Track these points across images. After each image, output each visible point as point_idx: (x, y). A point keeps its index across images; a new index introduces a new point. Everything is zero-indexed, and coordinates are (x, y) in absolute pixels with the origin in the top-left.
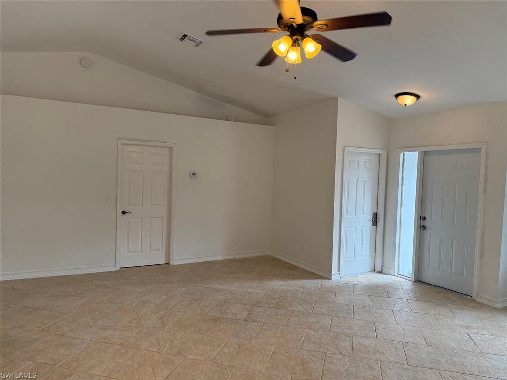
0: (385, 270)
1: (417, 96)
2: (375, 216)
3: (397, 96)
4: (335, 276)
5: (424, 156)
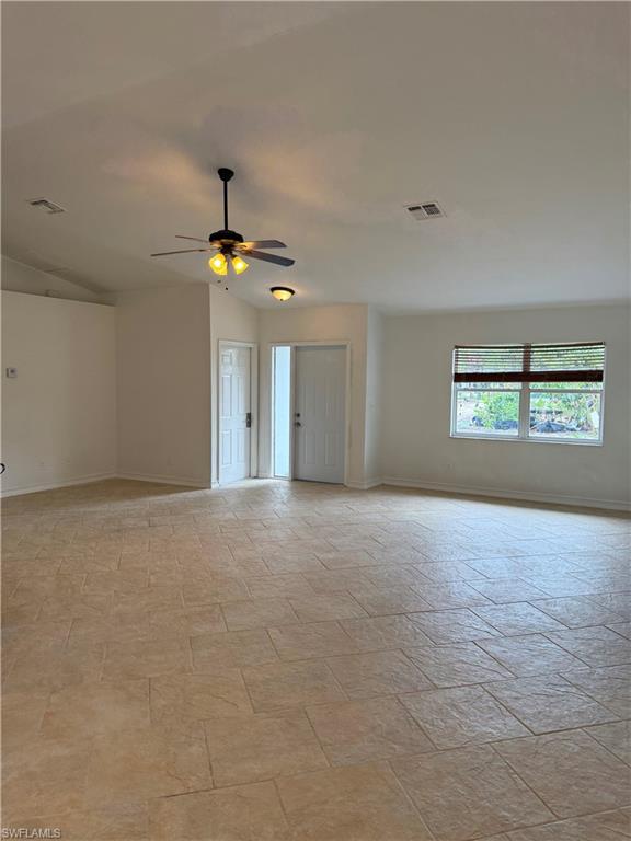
0: (261, 474)
1: (292, 292)
2: (249, 416)
3: (273, 289)
4: (214, 486)
5: (296, 352)
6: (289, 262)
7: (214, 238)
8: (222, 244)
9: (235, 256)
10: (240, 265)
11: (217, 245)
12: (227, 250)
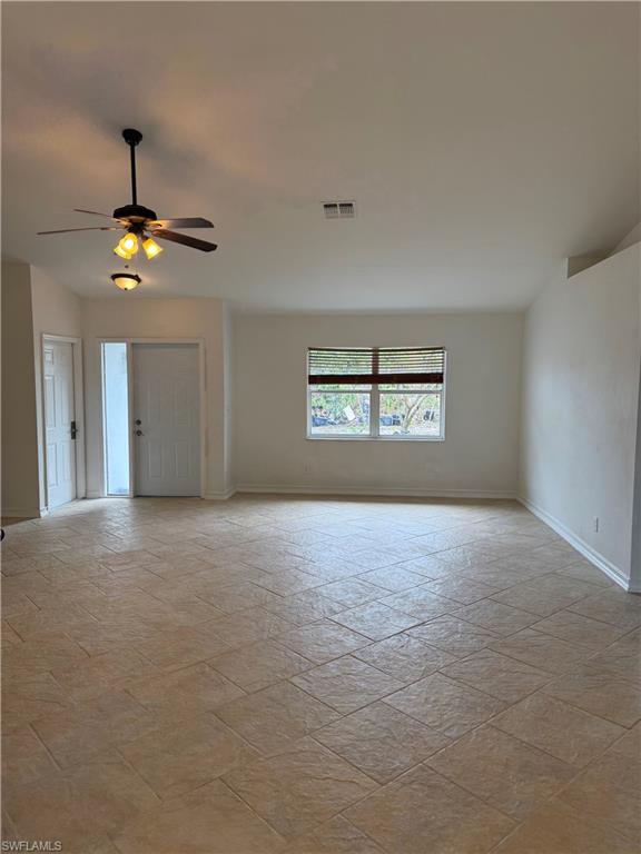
0: (90, 494)
1: (139, 280)
2: (73, 425)
3: (115, 277)
4: (43, 514)
5: (134, 349)
6: (209, 247)
7: (119, 214)
8: (131, 221)
9: (147, 238)
10: (153, 249)
11: (124, 222)
12: (137, 229)
